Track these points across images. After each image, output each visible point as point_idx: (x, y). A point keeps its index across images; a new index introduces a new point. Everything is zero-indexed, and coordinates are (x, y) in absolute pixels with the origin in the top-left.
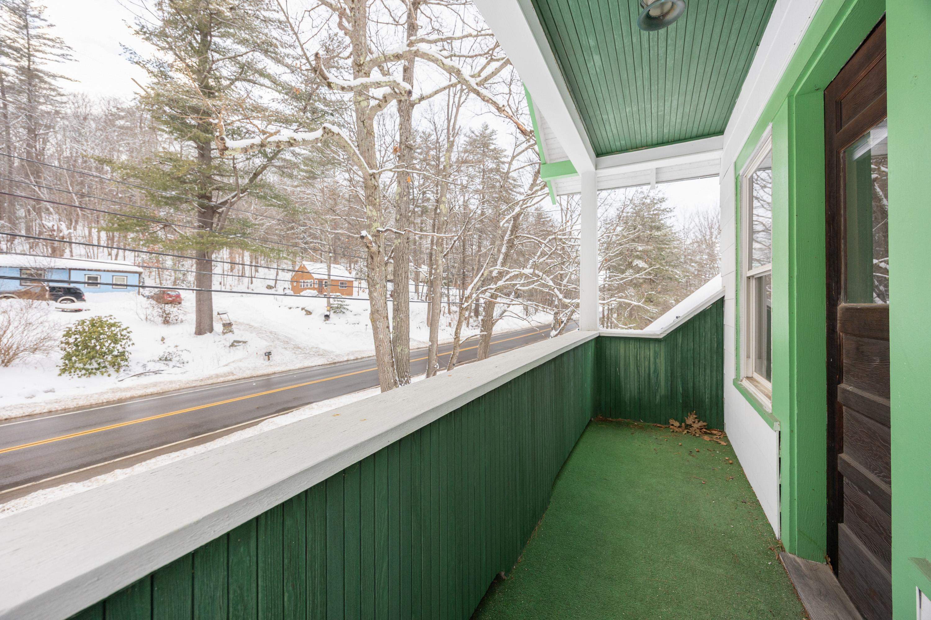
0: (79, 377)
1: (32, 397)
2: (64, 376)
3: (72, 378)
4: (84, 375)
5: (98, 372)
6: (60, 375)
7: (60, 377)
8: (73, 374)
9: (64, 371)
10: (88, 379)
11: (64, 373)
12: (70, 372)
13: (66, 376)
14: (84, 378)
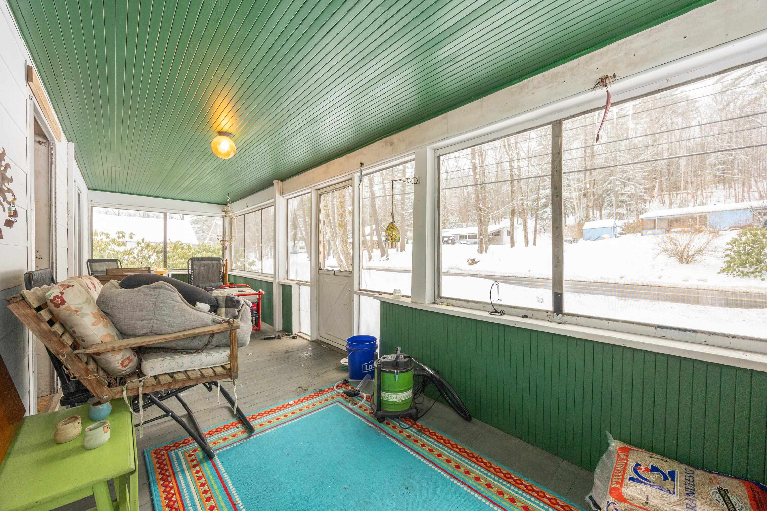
0: (734, 277)
1: (687, 280)
2: (722, 274)
3: (728, 276)
4: (739, 276)
5: (752, 275)
6: (719, 273)
7: (719, 275)
8: (729, 274)
9: (723, 270)
10: (742, 279)
11: (723, 272)
12: (728, 272)
13: (724, 275)
14: (738, 278)
